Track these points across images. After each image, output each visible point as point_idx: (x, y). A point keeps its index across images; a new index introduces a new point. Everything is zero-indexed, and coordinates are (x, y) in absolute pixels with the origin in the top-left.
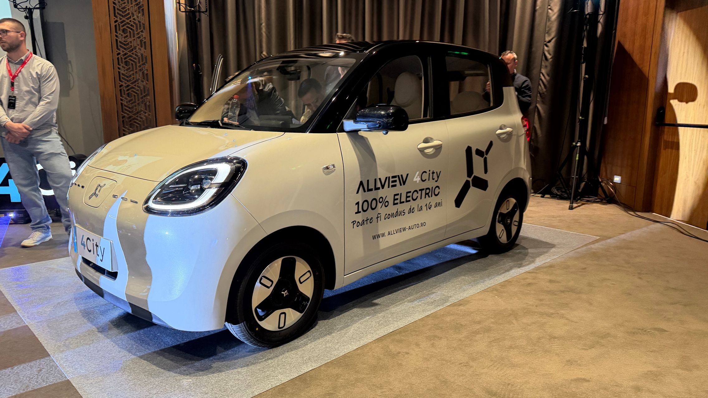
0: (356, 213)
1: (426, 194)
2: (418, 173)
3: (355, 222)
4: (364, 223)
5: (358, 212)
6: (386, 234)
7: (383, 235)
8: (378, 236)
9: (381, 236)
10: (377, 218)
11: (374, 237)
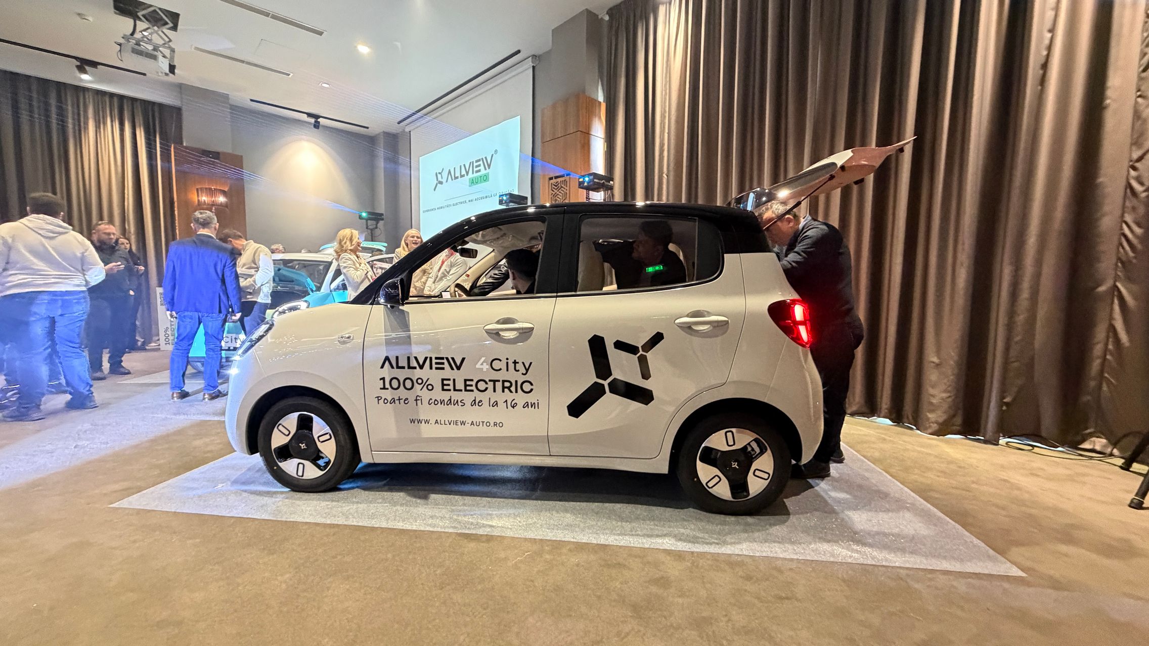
0: (381, 389)
1: (504, 388)
2: (483, 359)
3: (380, 398)
4: (394, 401)
5: (384, 388)
6: (433, 421)
7: (427, 422)
8: (419, 421)
9: (423, 422)
10: (416, 400)
11: (412, 421)
